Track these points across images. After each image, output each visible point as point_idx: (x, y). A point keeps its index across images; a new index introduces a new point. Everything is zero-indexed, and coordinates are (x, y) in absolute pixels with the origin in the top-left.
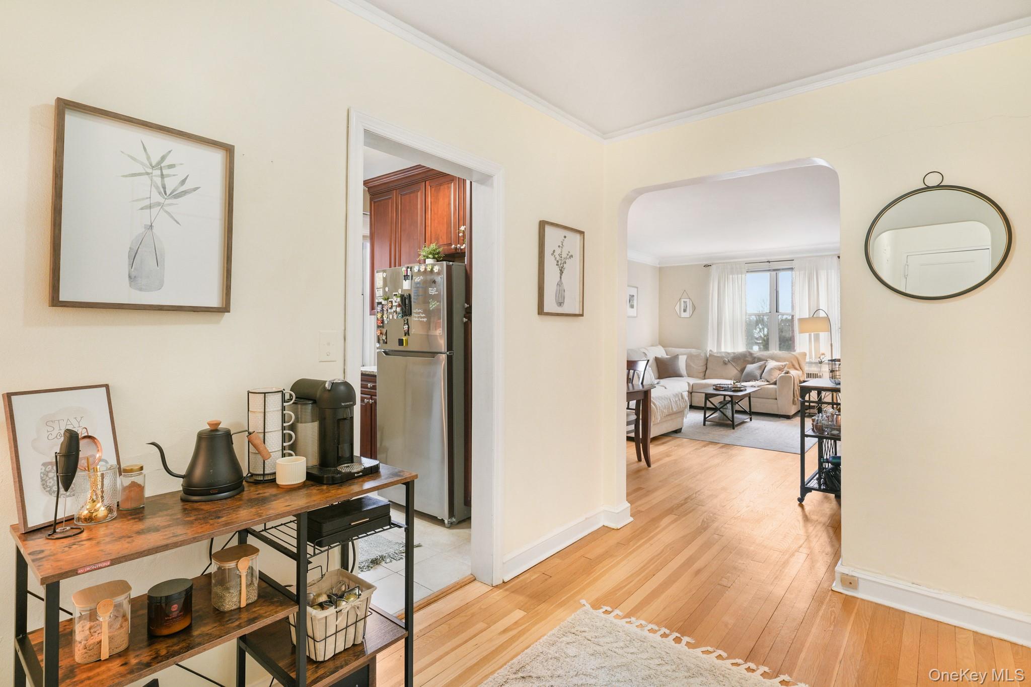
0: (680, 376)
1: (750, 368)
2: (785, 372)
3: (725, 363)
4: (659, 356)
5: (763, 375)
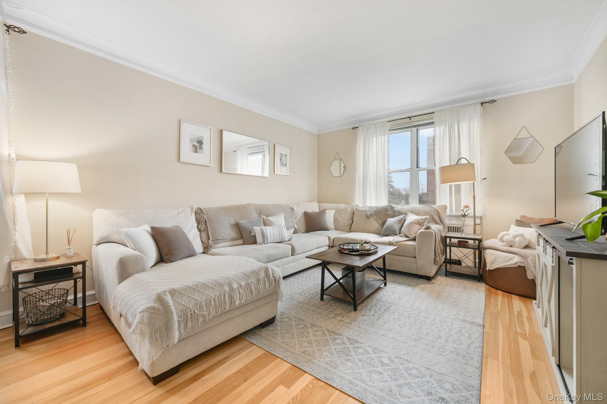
0: (326, 229)
1: (391, 221)
2: (425, 226)
3: (368, 217)
4: (309, 210)
5: (402, 229)
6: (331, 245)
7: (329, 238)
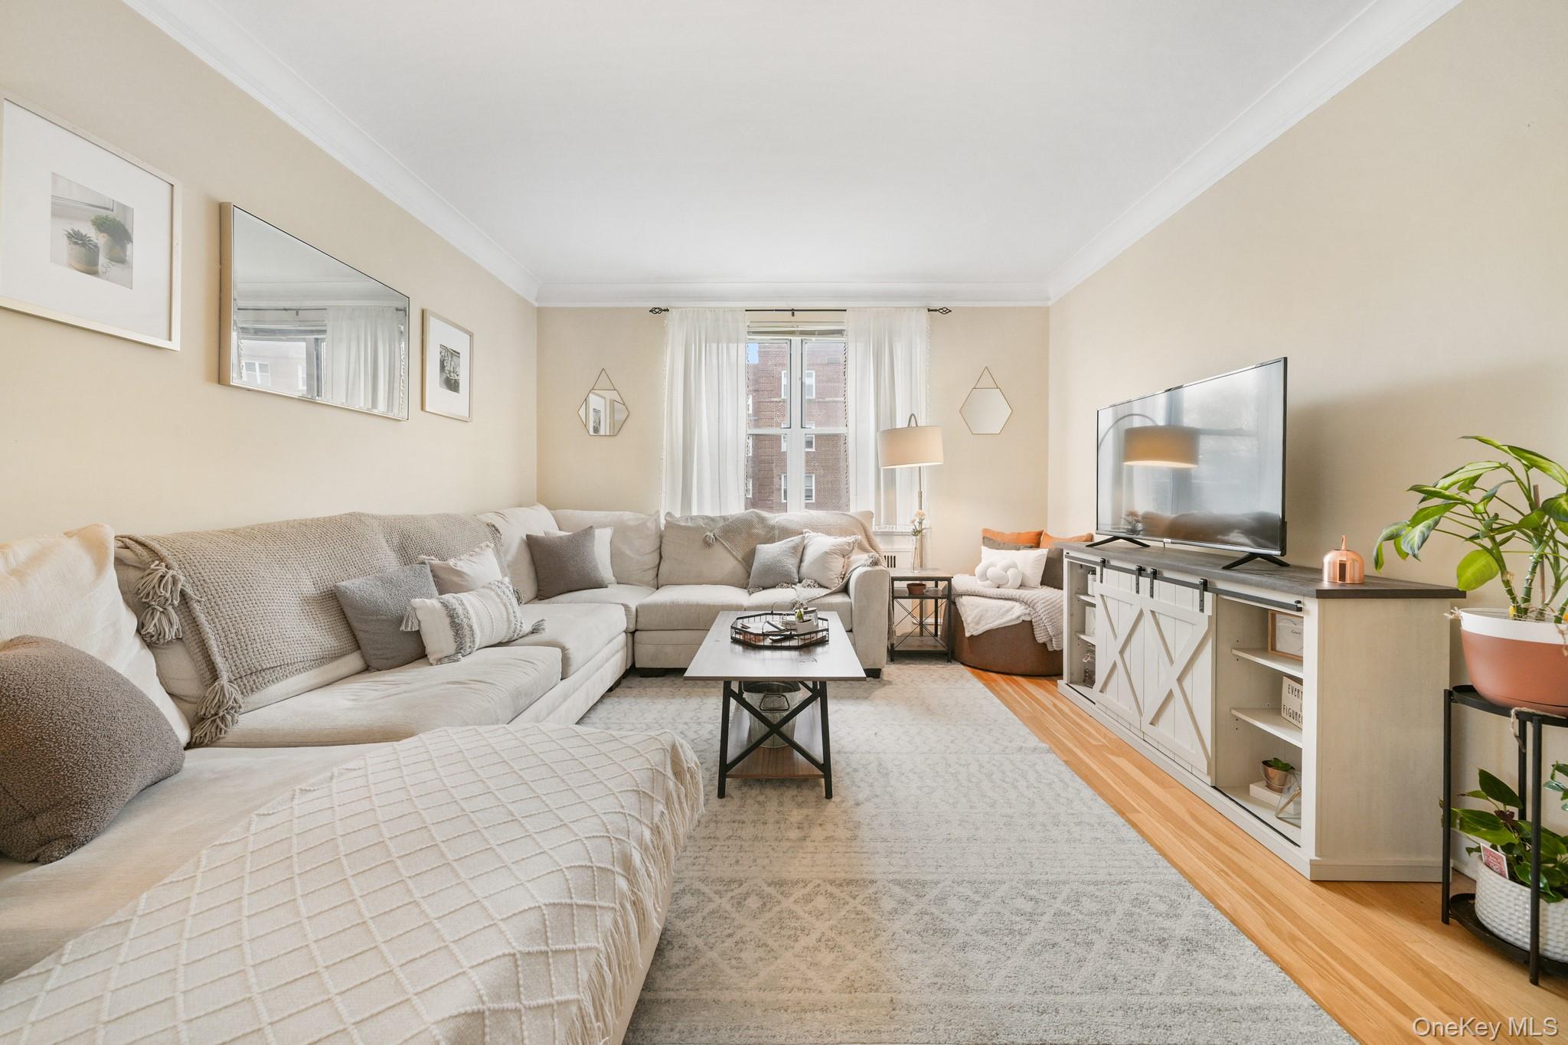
0: (599, 585)
1: (767, 552)
2: (870, 560)
3: (707, 544)
4: (538, 532)
5: (804, 572)
6: (632, 628)
7: (626, 608)
